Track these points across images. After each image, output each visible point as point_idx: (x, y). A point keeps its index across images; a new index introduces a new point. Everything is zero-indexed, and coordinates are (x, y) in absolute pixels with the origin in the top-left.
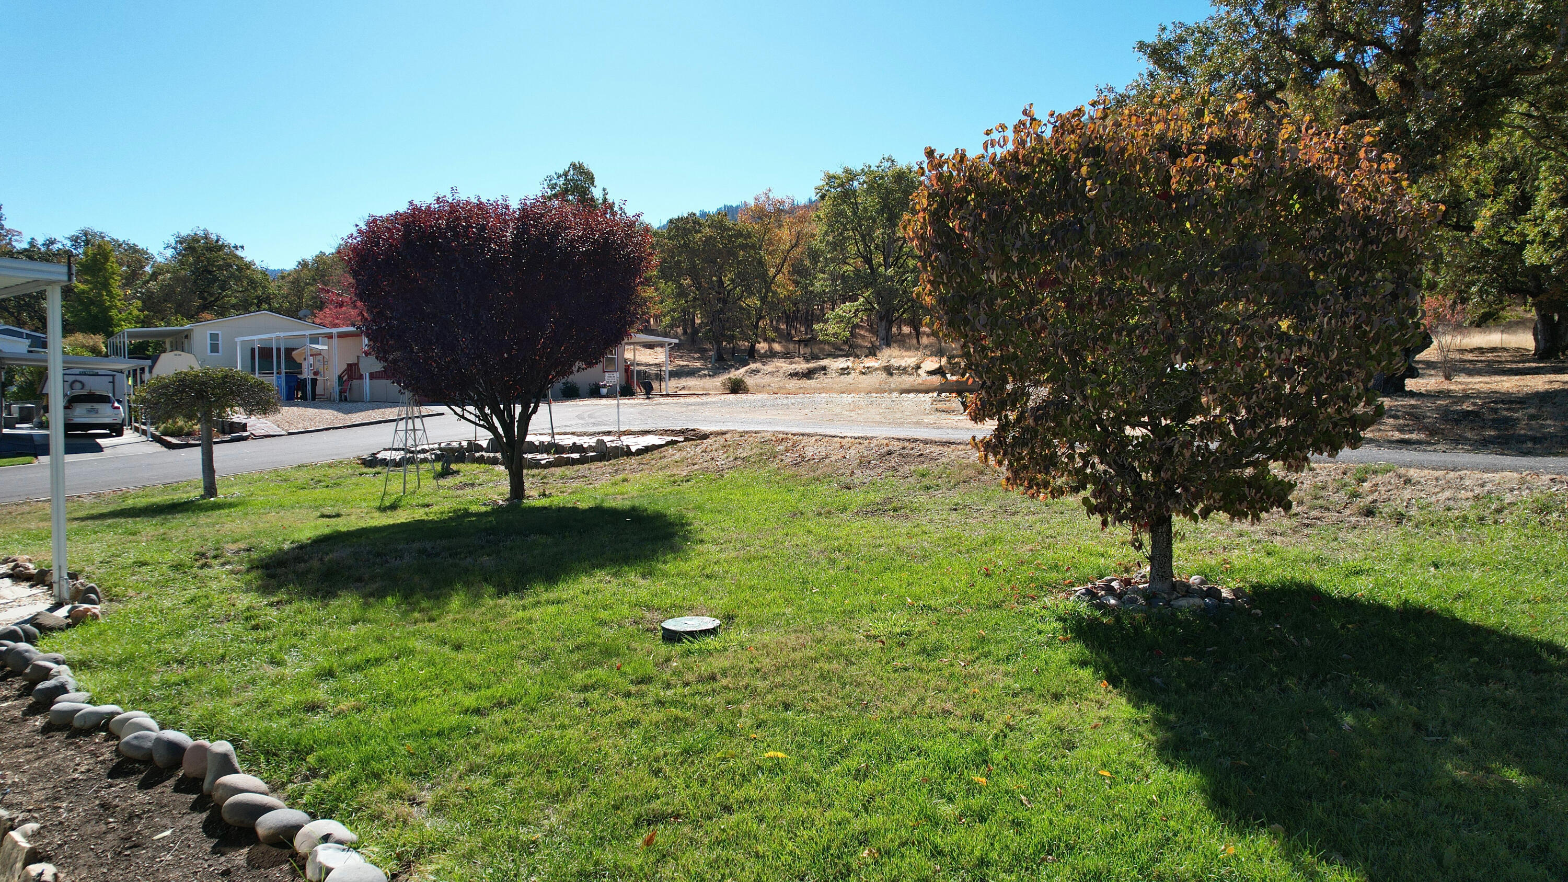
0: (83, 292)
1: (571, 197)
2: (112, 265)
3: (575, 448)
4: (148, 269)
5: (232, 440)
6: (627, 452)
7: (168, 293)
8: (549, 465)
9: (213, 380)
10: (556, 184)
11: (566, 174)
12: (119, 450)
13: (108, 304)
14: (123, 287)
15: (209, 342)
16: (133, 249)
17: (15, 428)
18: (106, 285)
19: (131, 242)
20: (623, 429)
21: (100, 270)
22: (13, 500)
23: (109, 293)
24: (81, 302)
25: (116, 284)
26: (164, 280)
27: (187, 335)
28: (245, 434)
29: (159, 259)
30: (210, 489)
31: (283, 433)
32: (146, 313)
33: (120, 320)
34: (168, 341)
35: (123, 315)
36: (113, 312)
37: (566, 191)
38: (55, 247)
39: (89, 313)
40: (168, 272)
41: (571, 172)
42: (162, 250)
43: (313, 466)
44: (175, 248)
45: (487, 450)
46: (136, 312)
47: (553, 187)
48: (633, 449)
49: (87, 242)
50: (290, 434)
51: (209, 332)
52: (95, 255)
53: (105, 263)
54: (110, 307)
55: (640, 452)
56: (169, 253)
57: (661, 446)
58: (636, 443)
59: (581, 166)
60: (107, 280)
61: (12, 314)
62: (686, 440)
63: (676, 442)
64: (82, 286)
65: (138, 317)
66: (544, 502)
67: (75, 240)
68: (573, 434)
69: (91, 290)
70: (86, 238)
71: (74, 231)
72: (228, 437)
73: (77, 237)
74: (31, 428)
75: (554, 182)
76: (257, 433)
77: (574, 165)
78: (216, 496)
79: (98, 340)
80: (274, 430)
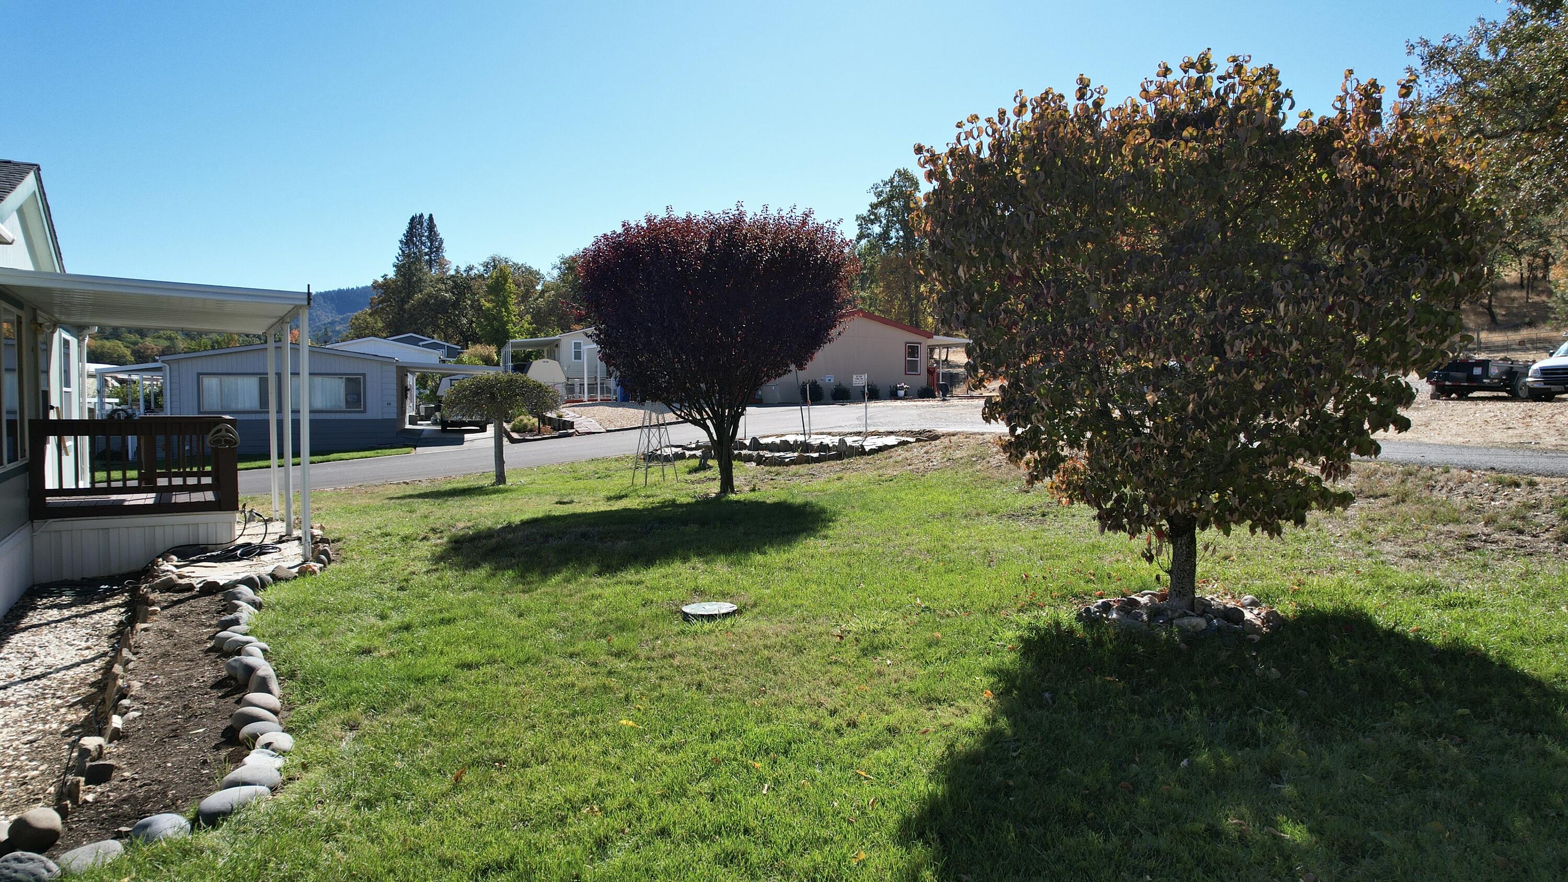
0: (489, 309)
1: (896, 204)
2: (511, 286)
3: (822, 447)
4: (539, 288)
5: (560, 436)
6: (861, 452)
7: (553, 308)
8: (793, 462)
9: (501, 382)
10: (882, 191)
11: (891, 181)
12: (475, 443)
13: (506, 319)
14: (518, 304)
15: (573, 350)
16: (529, 271)
17: (417, 424)
18: (505, 303)
19: (528, 265)
20: (871, 429)
21: (501, 290)
22: (374, 483)
23: (507, 310)
24: (487, 318)
25: (513, 300)
26: (549, 297)
27: (556, 344)
28: (570, 431)
29: (548, 279)
30: (501, 477)
31: (603, 430)
32: (534, 325)
33: (515, 332)
34: (545, 349)
35: (517, 329)
36: (510, 326)
37: (891, 198)
38: (472, 273)
39: (492, 327)
40: (553, 289)
41: (897, 179)
42: (550, 270)
43: (605, 460)
44: (560, 268)
45: (749, 448)
46: (526, 325)
47: (879, 195)
48: (867, 449)
49: (495, 267)
50: (608, 431)
51: (573, 342)
52: (497, 278)
53: (505, 284)
54: (508, 322)
55: (873, 452)
56: (556, 273)
57: (893, 446)
58: (870, 443)
59: (906, 172)
60: (505, 298)
61: (442, 330)
62: (918, 440)
63: (908, 442)
64: (488, 305)
65: (528, 330)
66: (752, 496)
67: (486, 265)
68: (829, 434)
69: (494, 307)
70: (494, 264)
71: (485, 258)
72: (556, 434)
73: (488, 263)
74: (428, 425)
75: (880, 189)
76: (580, 430)
77: (899, 172)
78: (505, 483)
79: (491, 350)
80: (596, 427)
